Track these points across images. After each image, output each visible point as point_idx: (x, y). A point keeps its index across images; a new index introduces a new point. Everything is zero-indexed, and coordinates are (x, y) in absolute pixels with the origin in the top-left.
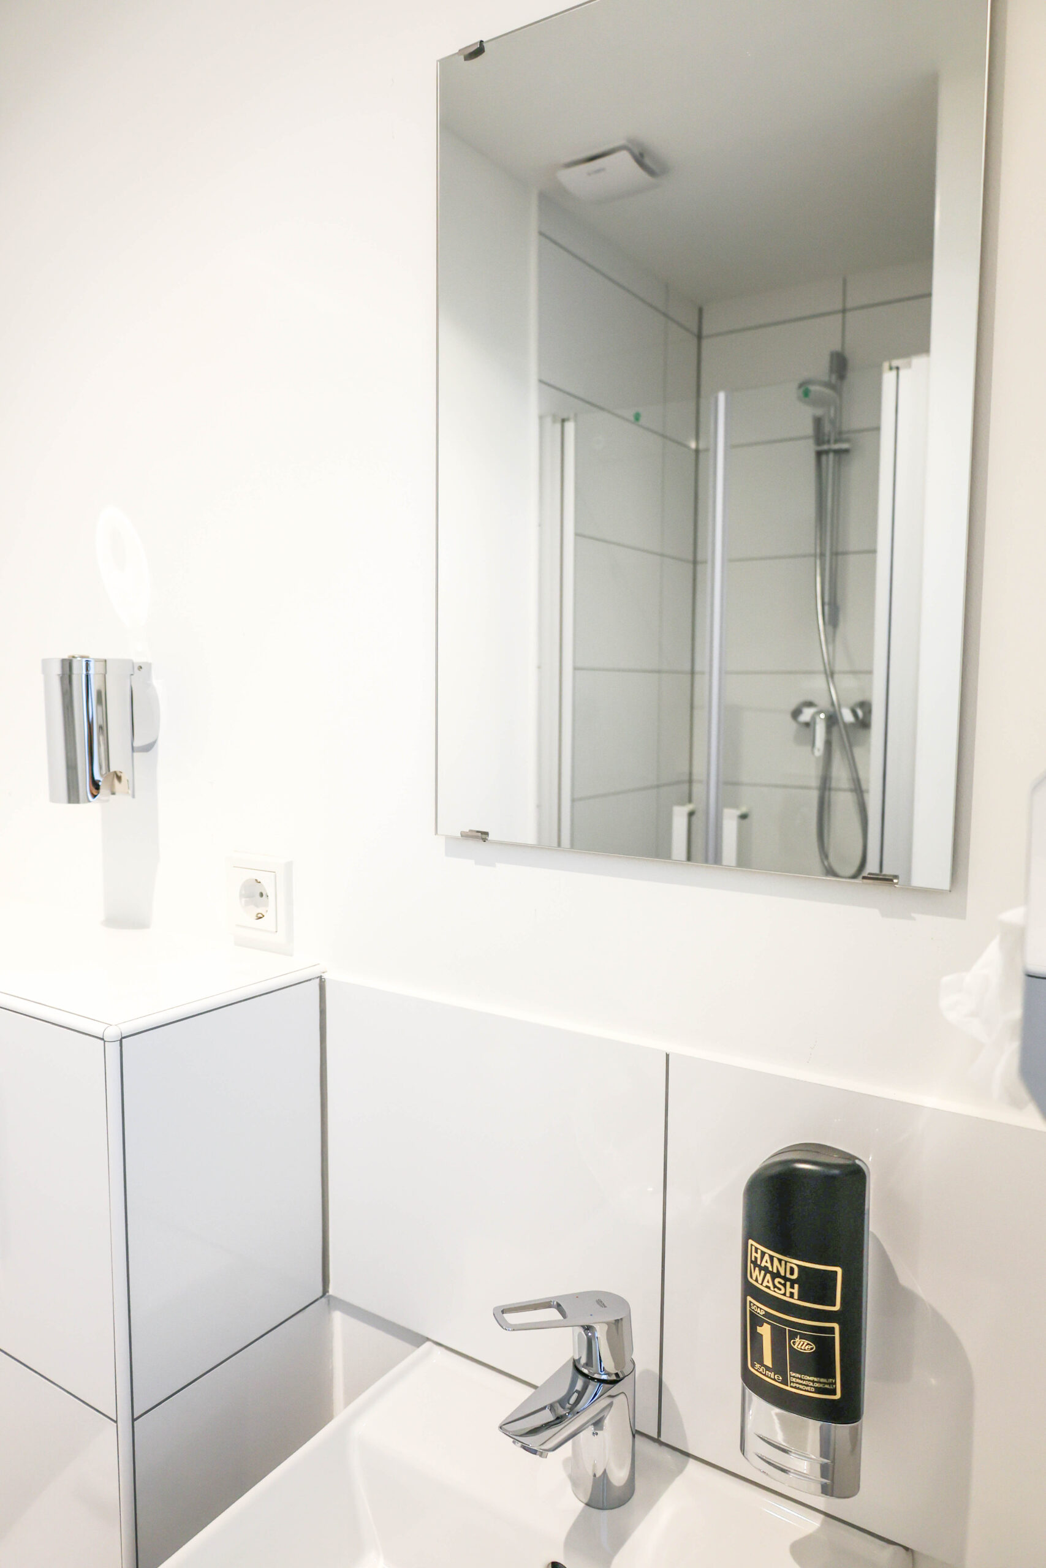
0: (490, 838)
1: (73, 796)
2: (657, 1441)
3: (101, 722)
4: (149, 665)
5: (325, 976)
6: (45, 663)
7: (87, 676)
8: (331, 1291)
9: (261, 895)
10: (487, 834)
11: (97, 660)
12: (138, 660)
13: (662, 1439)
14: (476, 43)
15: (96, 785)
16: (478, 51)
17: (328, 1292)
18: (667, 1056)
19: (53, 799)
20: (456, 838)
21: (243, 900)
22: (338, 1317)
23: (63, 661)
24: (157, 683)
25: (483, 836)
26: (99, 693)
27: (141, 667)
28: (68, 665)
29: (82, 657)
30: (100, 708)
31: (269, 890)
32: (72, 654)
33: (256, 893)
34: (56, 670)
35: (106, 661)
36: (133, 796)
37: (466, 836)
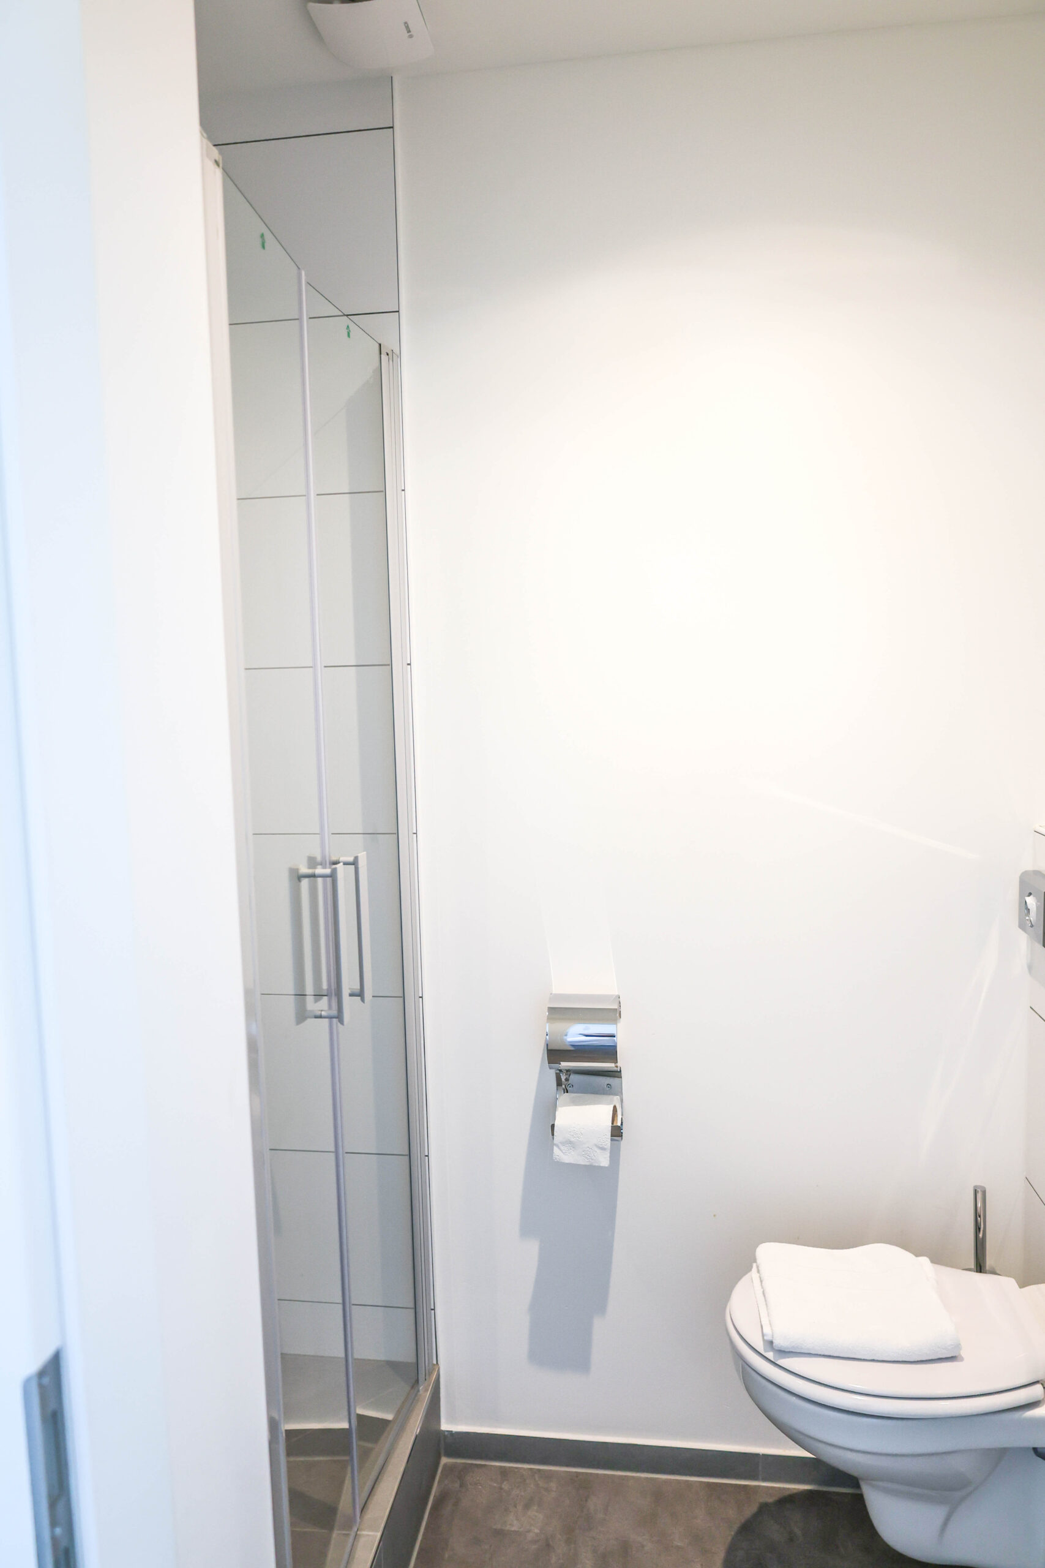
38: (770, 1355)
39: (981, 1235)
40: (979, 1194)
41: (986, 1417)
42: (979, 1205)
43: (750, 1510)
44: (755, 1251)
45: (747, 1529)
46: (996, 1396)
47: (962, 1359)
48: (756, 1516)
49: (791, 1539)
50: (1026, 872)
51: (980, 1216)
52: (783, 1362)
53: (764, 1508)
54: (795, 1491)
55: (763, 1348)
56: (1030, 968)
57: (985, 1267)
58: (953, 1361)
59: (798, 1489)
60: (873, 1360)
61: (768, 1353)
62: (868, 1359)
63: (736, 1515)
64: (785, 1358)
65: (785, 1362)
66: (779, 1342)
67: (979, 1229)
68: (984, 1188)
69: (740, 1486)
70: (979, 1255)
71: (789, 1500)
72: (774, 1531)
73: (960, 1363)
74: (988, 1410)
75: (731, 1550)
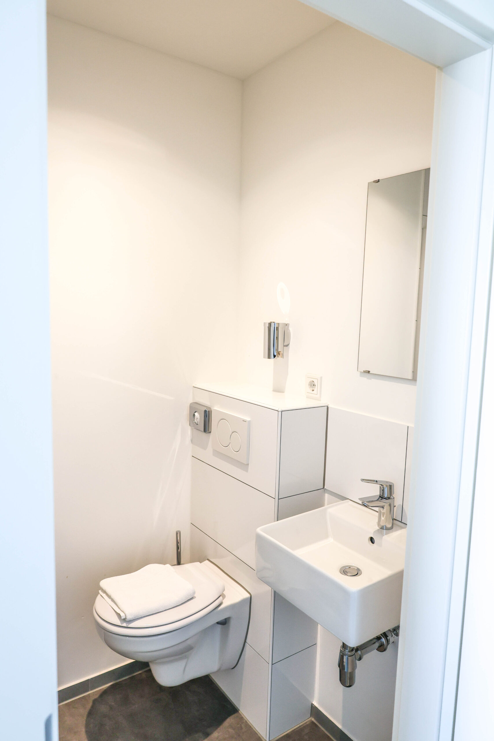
0: (370, 372)
1: (269, 357)
2: (401, 522)
3: (277, 336)
4: (289, 324)
5: (328, 406)
6: (265, 323)
7: (274, 327)
8: (325, 488)
9: (314, 385)
10: (370, 371)
11: (277, 323)
12: (286, 323)
13: (402, 522)
14: (377, 180)
15: (275, 356)
16: (379, 181)
17: (324, 488)
18: (408, 427)
19: (264, 357)
20: (362, 372)
21: (309, 386)
22: (327, 495)
23: (269, 323)
24: (291, 329)
25: (369, 372)
26: (277, 327)
27: (287, 325)
28: (270, 324)
29: (273, 322)
30: (277, 331)
31: (316, 384)
32: (271, 321)
33: (312, 385)
34: (267, 325)
35: (279, 324)
36: (283, 358)
37: (365, 372)
38: (124, 625)
39: (179, 551)
40: (178, 534)
41: (211, 613)
42: (178, 539)
43: (89, 705)
44: (100, 585)
45: (90, 714)
46: (212, 605)
47: (195, 597)
48: (92, 707)
49: (111, 708)
50: (191, 403)
51: (179, 543)
52: (131, 625)
53: (95, 701)
54: (106, 688)
55: (120, 623)
56: (192, 441)
57: (181, 563)
58: (192, 599)
59: (107, 687)
60: (165, 610)
61: (124, 624)
62: (163, 610)
63: (84, 712)
64: (130, 624)
65: (132, 625)
66: (129, 617)
67: (179, 548)
68: (180, 531)
69: (80, 698)
70: (179, 558)
71: (105, 693)
72: (103, 709)
73: (195, 599)
74: (211, 611)
75: (87, 726)
